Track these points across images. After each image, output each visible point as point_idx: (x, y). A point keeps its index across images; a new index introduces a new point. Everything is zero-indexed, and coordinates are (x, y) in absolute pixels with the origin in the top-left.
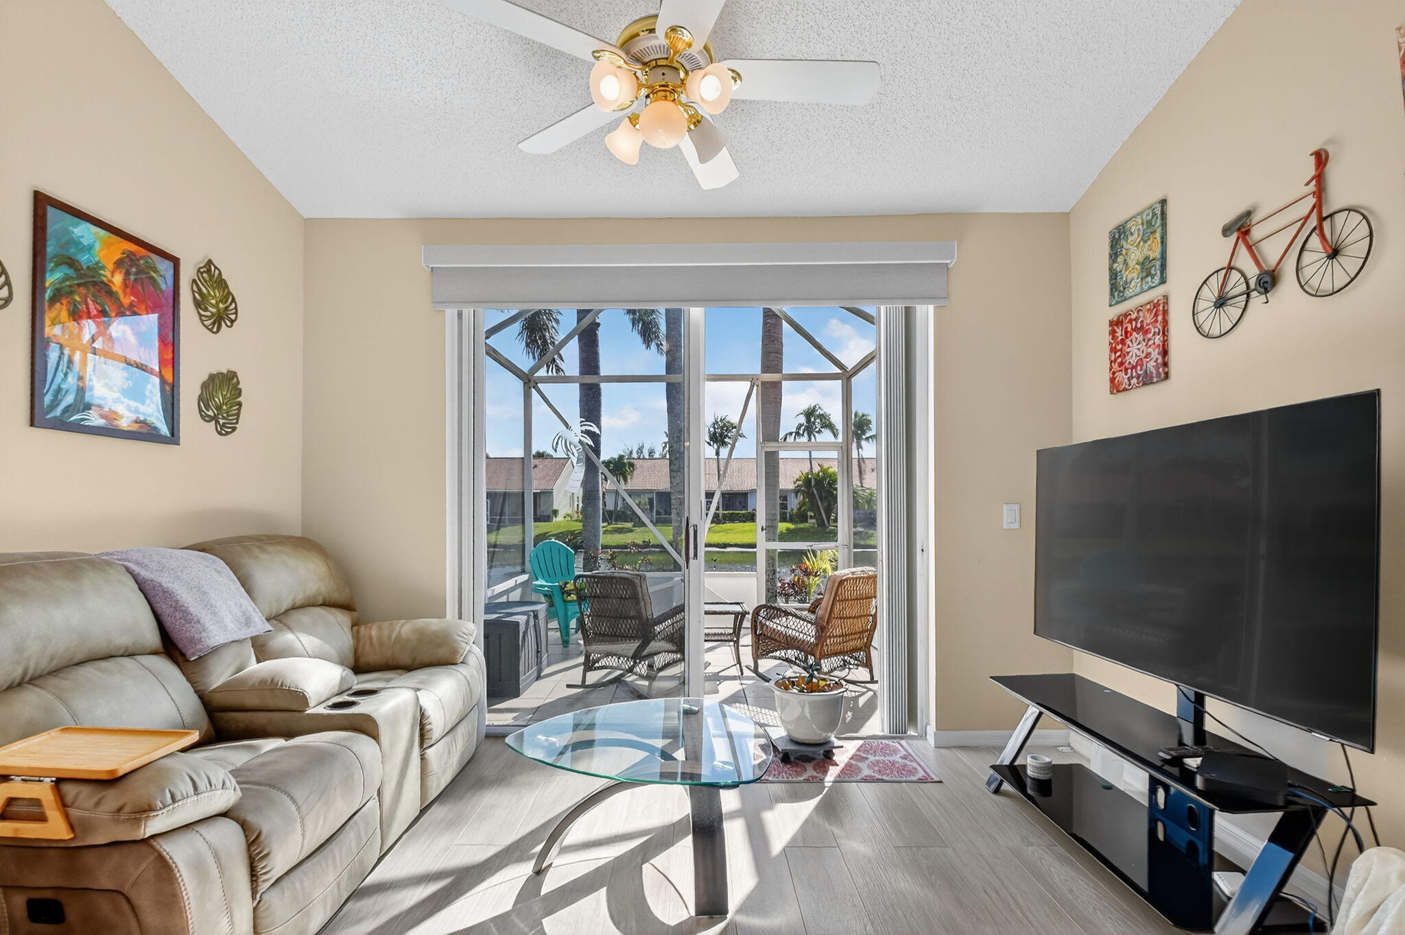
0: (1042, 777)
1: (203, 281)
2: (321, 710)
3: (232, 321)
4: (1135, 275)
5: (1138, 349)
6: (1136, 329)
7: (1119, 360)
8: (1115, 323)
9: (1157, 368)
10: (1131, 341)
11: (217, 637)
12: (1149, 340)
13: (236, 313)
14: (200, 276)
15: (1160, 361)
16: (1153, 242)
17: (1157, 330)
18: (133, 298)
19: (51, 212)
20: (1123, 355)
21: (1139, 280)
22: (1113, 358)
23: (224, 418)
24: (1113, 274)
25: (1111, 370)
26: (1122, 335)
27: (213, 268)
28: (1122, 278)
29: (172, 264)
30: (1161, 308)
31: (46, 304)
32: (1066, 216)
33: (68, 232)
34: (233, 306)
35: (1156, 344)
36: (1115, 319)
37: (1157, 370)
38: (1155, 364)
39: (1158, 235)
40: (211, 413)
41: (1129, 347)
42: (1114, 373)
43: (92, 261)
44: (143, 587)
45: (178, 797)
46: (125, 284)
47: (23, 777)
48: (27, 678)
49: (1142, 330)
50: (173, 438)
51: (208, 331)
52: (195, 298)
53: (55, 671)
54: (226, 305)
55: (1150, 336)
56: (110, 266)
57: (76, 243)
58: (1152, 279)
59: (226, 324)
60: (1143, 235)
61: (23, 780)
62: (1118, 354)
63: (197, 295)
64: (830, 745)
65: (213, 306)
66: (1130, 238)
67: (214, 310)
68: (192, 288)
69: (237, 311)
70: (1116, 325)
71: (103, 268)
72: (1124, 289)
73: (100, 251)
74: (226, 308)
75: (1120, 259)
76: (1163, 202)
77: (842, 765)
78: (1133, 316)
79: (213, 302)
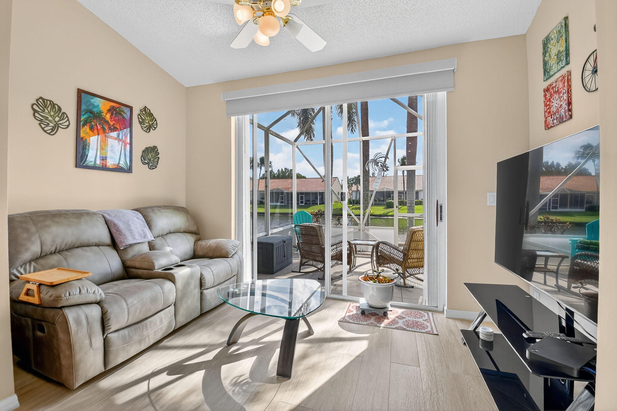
0: (488, 340)
1: (143, 115)
2: (160, 271)
3: (155, 128)
4: (554, 62)
5: (557, 103)
6: (556, 92)
7: (548, 110)
8: (547, 90)
9: (565, 112)
10: (553, 99)
11: (130, 241)
12: (562, 97)
13: (157, 125)
14: (141, 113)
15: (567, 108)
16: (562, 42)
17: (564, 91)
18: (114, 122)
19: (83, 94)
20: (550, 108)
21: (556, 64)
22: (545, 110)
23: (152, 163)
24: (545, 63)
25: (545, 116)
26: (549, 96)
27: (147, 109)
28: (549, 64)
29: (130, 109)
30: (566, 78)
31: (81, 126)
32: (524, 36)
33: (90, 101)
34: (156, 122)
35: (565, 99)
36: (546, 88)
37: (565, 114)
38: (564, 110)
39: (564, 37)
40: (146, 161)
41: (552, 102)
42: (546, 118)
43: (98, 111)
44: (107, 222)
45: (72, 294)
46: (111, 118)
47: (33, 282)
48: (57, 251)
49: (558, 92)
50: (129, 170)
51: (145, 132)
52: (139, 120)
53: (67, 250)
54: (152, 122)
55: (561, 95)
56: (106, 112)
57: (93, 105)
58: (562, 62)
59: (152, 129)
60: (557, 38)
61: (32, 283)
62: (548, 107)
63: (140, 119)
64: (387, 309)
65: (147, 123)
66: (552, 42)
67: (148, 124)
68: (138, 116)
69: (157, 124)
70: (547, 91)
71: (103, 113)
72: (550, 70)
73: (102, 106)
74: (153, 124)
75: (547, 55)
76: (566, 18)
77: (390, 320)
78: (554, 85)
79: (147, 121)
